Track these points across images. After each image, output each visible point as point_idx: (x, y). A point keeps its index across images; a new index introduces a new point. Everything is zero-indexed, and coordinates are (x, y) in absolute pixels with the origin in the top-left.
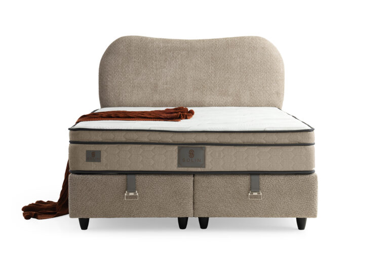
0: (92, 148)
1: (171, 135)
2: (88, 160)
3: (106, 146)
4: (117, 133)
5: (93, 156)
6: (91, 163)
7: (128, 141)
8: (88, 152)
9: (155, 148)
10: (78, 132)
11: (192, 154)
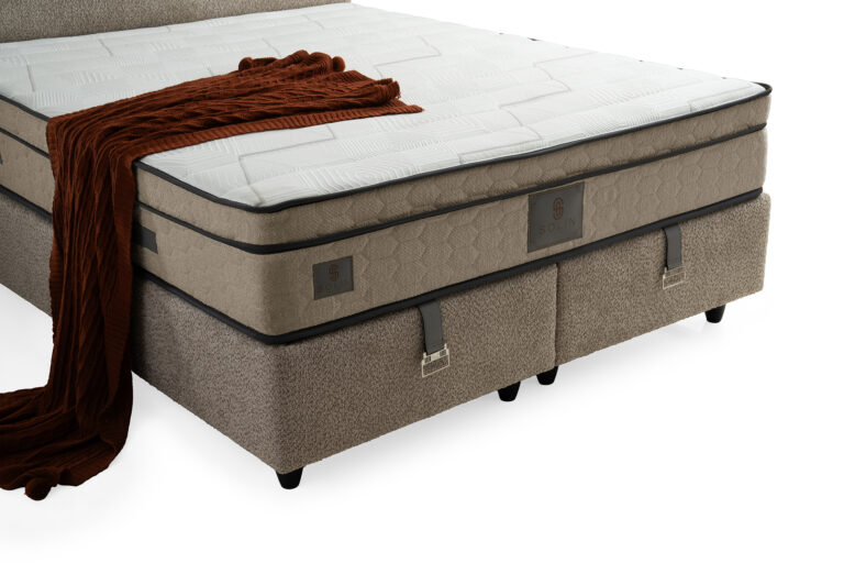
0: (328, 253)
1: (513, 168)
2: (320, 292)
3: (365, 238)
4: (391, 193)
5: (333, 278)
6: (329, 299)
7: (419, 210)
8: (316, 268)
9: (480, 214)
10: (285, 213)
11: (559, 209)
